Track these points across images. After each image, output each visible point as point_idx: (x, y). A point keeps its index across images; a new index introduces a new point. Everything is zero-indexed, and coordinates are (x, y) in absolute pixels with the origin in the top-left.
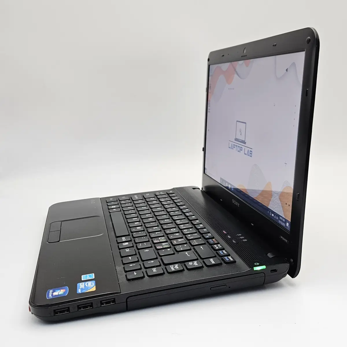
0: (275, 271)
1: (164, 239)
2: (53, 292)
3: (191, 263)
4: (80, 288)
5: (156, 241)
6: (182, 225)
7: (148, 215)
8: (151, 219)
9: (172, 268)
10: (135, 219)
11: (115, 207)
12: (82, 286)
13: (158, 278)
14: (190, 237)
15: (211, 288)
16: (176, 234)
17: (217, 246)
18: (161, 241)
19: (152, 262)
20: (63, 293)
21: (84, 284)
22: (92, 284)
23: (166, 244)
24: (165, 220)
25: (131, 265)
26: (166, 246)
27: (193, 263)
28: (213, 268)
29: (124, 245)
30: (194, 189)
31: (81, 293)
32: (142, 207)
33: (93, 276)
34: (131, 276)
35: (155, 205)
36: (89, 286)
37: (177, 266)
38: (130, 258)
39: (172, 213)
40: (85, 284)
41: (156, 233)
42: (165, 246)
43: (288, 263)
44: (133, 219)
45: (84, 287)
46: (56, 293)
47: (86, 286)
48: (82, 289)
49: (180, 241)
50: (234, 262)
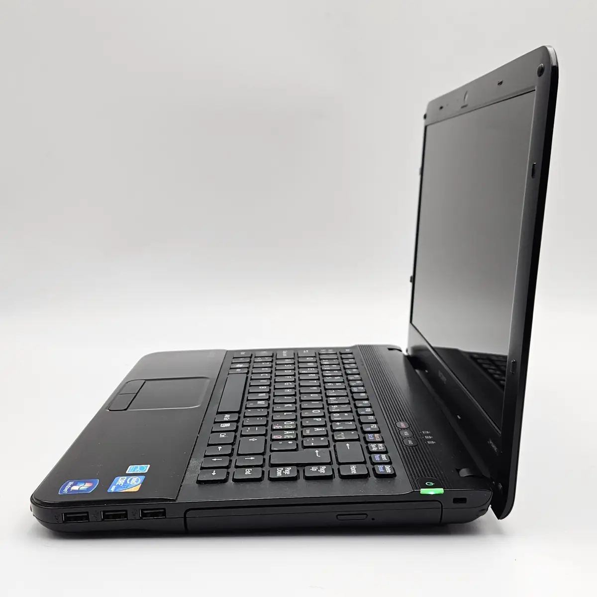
0: (463, 500)
1: (292, 425)
2: (72, 486)
3: (314, 469)
4: (117, 484)
5: (277, 427)
6: (334, 406)
7: (288, 383)
8: (288, 390)
9: (279, 473)
10: (263, 387)
11: (241, 366)
12: (120, 481)
13: (248, 486)
14: (339, 426)
15: (337, 515)
16: (317, 419)
17: (377, 446)
18: (285, 427)
19: (252, 458)
20: (87, 489)
21: (125, 479)
22: (137, 482)
23: (291, 432)
24: (311, 395)
25: (215, 460)
26: (289, 437)
27: (319, 469)
28: (349, 482)
29: (223, 426)
30: (390, 349)
31: (113, 492)
32: (285, 371)
33: (146, 468)
34: (205, 476)
35: (309, 369)
36: (131, 483)
37: (288, 471)
38: (220, 448)
39: (330, 384)
40: (127, 479)
41: (285, 414)
42: (287, 436)
43: (490, 490)
44: (260, 387)
45: (122, 484)
46: (76, 488)
47: (128, 482)
48: (119, 486)
49: (318, 431)
50: (392, 476)
